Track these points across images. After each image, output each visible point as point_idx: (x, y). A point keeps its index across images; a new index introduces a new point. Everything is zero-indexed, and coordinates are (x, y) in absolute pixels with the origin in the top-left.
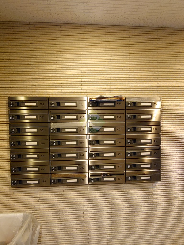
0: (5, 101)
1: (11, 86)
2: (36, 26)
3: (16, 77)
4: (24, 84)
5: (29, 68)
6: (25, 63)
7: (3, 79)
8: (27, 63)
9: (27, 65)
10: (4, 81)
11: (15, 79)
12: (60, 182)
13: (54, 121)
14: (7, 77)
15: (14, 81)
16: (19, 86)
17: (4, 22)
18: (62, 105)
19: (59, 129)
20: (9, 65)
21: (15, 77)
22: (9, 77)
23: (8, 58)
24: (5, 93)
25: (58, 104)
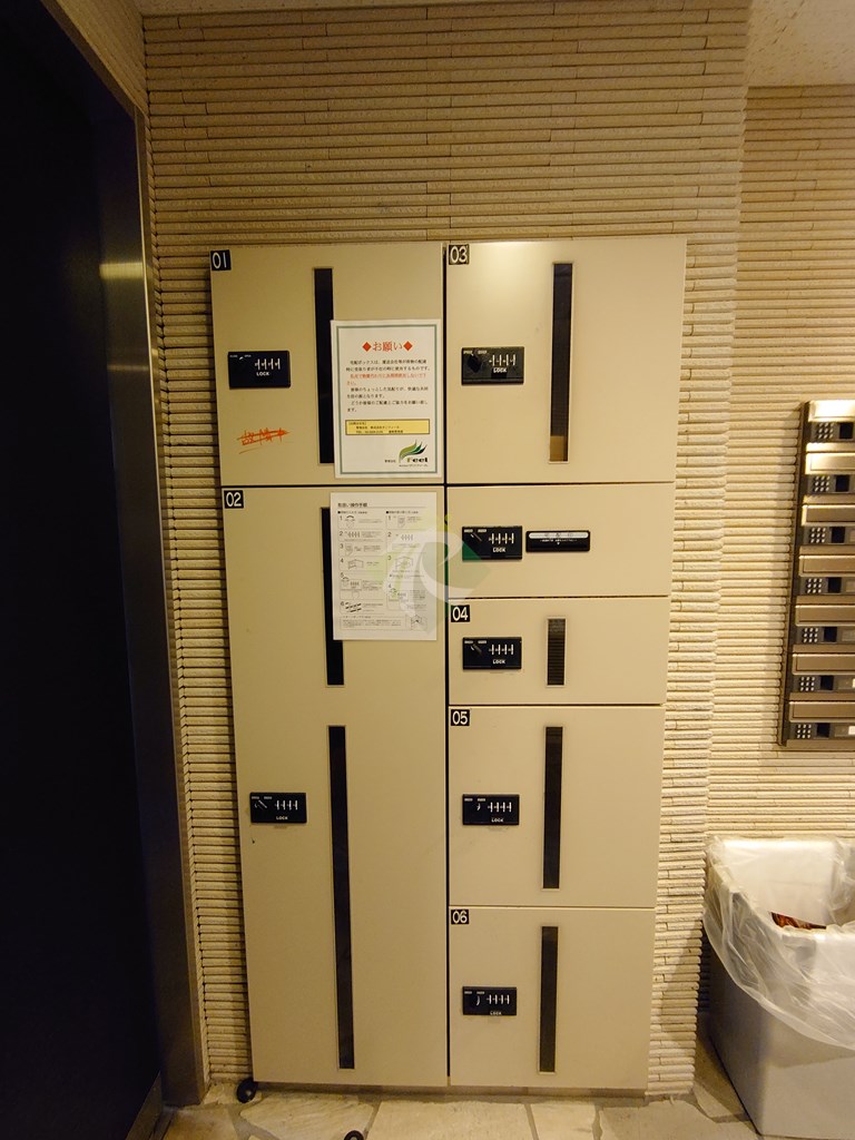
0: (781, 420)
1: (808, 359)
3: (834, 321)
7: (781, 331)
10: (783, 341)
11: (828, 331)
15: (820, 340)
16: (840, 359)
20: (808, 274)
21: (826, 321)
22: (805, 321)
23: (808, 244)
24: (784, 388)
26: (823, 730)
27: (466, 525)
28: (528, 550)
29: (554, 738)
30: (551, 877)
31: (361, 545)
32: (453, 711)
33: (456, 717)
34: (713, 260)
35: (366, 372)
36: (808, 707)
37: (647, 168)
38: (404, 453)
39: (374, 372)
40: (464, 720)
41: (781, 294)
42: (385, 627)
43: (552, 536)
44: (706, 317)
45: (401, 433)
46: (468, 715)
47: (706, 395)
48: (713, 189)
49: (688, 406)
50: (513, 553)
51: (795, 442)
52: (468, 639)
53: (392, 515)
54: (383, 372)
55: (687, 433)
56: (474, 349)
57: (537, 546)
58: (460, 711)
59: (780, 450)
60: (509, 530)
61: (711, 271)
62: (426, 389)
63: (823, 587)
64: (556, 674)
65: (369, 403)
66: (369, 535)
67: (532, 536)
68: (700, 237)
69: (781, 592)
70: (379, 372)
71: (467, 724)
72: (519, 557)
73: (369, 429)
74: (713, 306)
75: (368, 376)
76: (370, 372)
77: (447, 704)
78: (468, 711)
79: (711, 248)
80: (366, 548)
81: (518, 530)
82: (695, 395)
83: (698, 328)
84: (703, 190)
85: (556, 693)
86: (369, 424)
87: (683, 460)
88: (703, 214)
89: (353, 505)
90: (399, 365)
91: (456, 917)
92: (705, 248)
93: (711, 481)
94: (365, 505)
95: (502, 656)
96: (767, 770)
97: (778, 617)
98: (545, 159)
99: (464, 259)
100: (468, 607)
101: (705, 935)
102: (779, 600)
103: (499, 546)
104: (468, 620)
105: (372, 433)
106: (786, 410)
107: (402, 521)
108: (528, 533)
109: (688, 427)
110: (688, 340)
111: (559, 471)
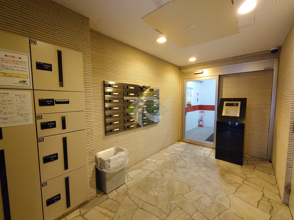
2: (116, 42)
4: (110, 74)
5: (113, 65)
6: (111, 62)
7: (100, 69)
8: (112, 62)
9: (112, 63)
12: (128, 128)
13: (126, 96)
14: (102, 68)
17: (100, 34)
18: (129, 88)
19: (128, 100)
22: (103, 68)
25: (127, 87)
26: (111, 131)
27: (40, 99)
28: (56, 104)
29: (65, 140)
30: (66, 167)
31: (6, 103)
32: (39, 139)
33: (39, 140)
34: (87, 57)
35: (6, 62)
36: (109, 128)
37: (75, 39)
38: (20, 82)
39: (9, 62)
40: (42, 140)
41: (99, 63)
42: (17, 123)
43: (61, 101)
44: (87, 66)
45: (19, 77)
46: (43, 139)
47: (88, 78)
48: (86, 46)
49: (85, 79)
50: (52, 104)
51: (103, 87)
52: (42, 123)
53: (17, 96)
54: (12, 63)
55: (85, 84)
56: (39, 62)
57: (58, 103)
58: (41, 139)
59: (101, 88)
60: (51, 100)
61: (87, 59)
62: (26, 68)
63: (109, 109)
64: (64, 127)
65: (8, 69)
66: (10, 101)
67: (56, 101)
68: (85, 53)
69: (103, 110)
70: (10, 62)
71: (43, 141)
72: (54, 105)
73: (8, 75)
74: (88, 64)
75: (7, 63)
76: (8, 62)
77: (37, 138)
78: (43, 138)
79: (87, 55)
80: (9, 104)
81: (53, 100)
82: (86, 78)
83: (86, 67)
84: (84, 45)
85: (64, 131)
86: (8, 74)
87: (85, 88)
88: (85, 49)
89: (3, 93)
90: (17, 62)
91: (43, 185)
92: (86, 55)
93: (90, 92)
94: (8, 93)
95: (51, 125)
96: (104, 139)
97: (103, 114)
98: (54, 29)
99: (35, 43)
100: (41, 116)
101: (96, 167)
102: (103, 111)
103: (49, 103)
104: (42, 119)
105: (9, 76)
106: (101, 82)
107: (20, 97)
108: (55, 100)
109: (85, 83)
110: (84, 69)
111: (61, 89)
